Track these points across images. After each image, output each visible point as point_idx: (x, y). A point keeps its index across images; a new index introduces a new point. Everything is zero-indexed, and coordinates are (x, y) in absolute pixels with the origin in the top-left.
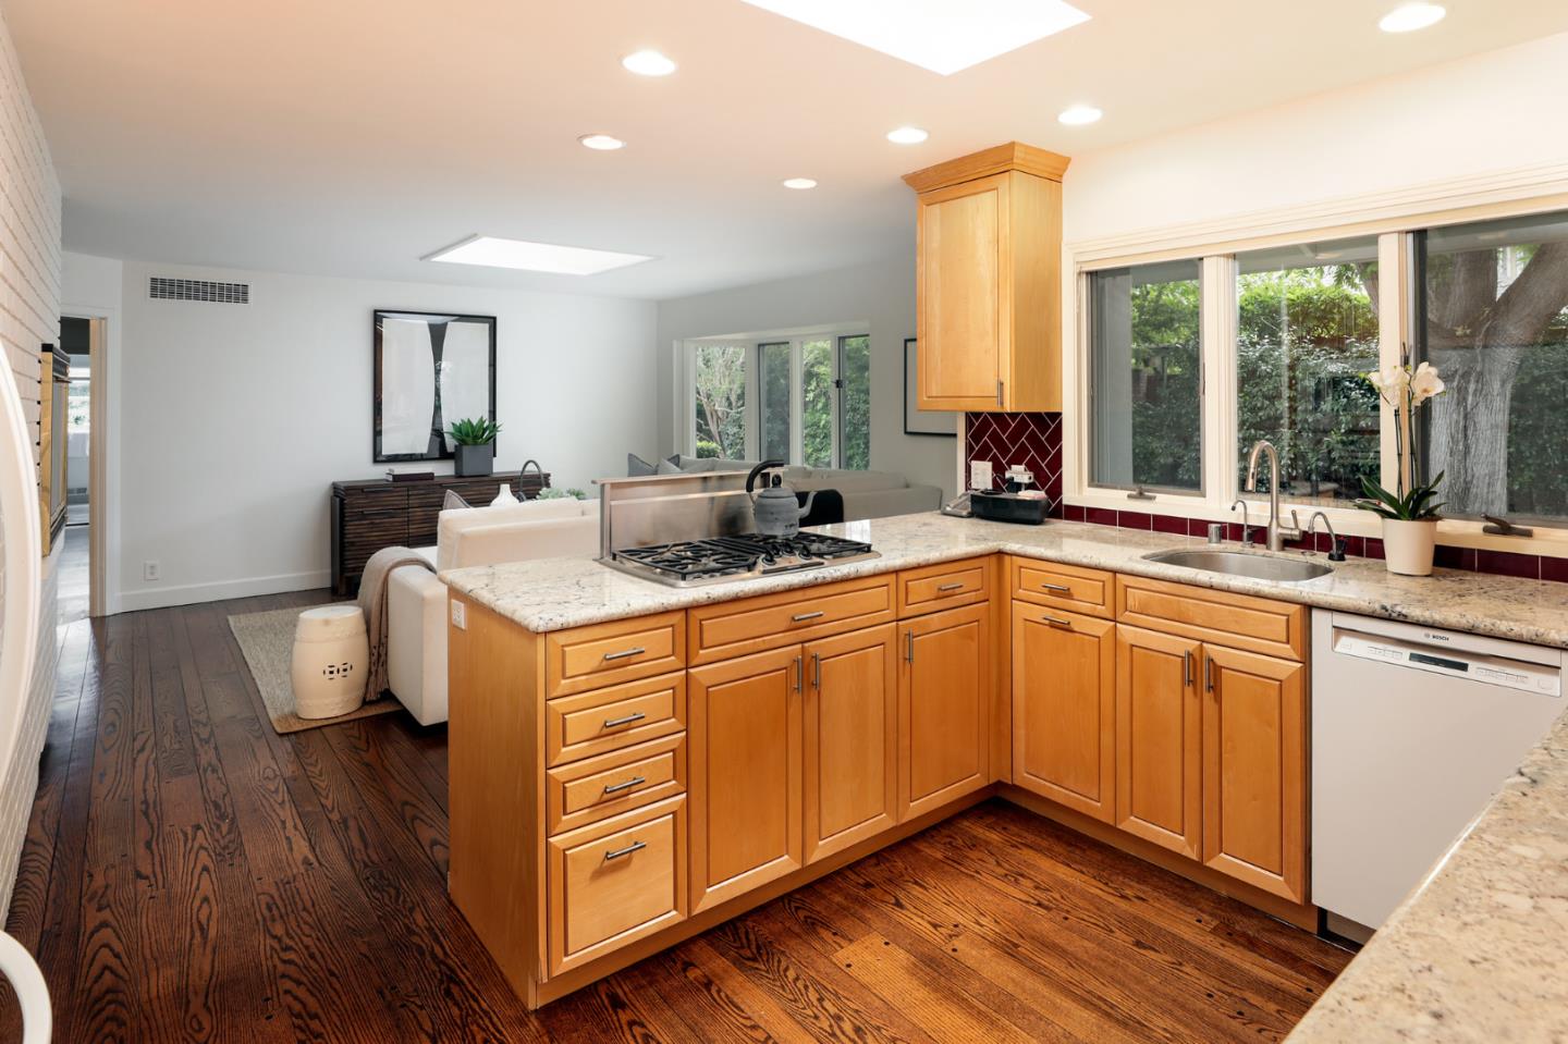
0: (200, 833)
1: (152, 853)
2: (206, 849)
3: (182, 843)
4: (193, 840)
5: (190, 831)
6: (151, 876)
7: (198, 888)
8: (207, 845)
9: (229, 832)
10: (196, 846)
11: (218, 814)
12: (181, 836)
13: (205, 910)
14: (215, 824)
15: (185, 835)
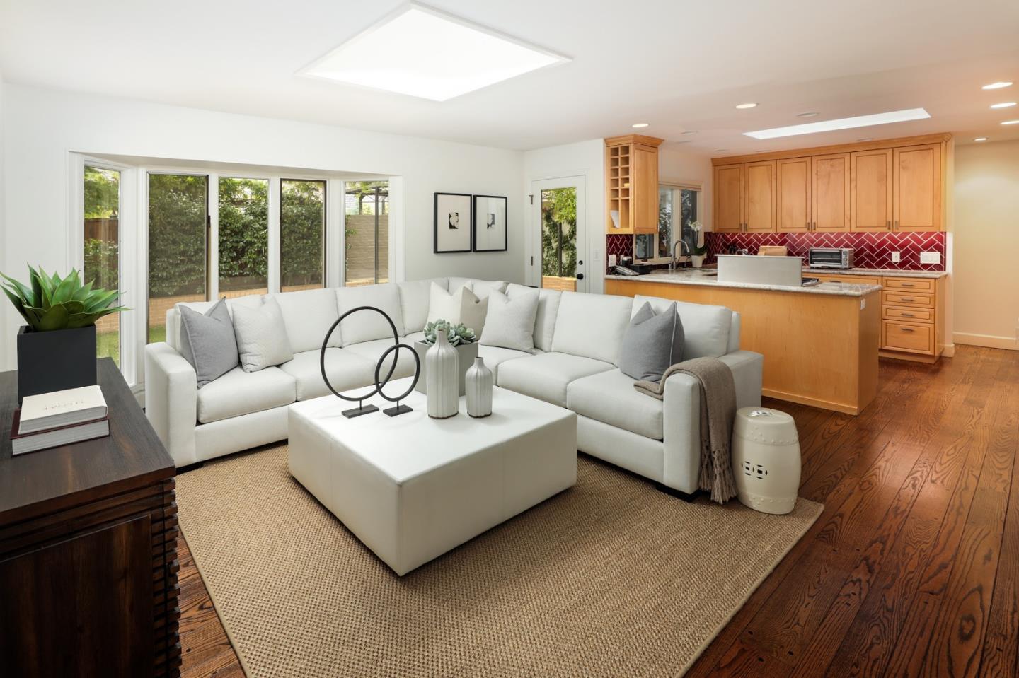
0: (933, 479)
1: (966, 483)
2: (936, 471)
3: (947, 478)
4: (939, 478)
5: (939, 482)
6: (970, 475)
7: (949, 460)
8: (934, 473)
9: (918, 471)
10: (940, 474)
11: (917, 482)
12: (945, 482)
13: (950, 453)
14: (923, 479)
15: (942, 482)
